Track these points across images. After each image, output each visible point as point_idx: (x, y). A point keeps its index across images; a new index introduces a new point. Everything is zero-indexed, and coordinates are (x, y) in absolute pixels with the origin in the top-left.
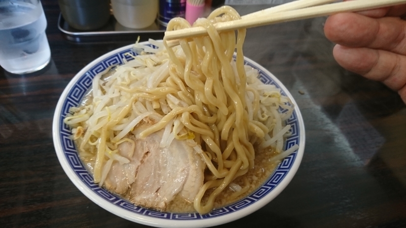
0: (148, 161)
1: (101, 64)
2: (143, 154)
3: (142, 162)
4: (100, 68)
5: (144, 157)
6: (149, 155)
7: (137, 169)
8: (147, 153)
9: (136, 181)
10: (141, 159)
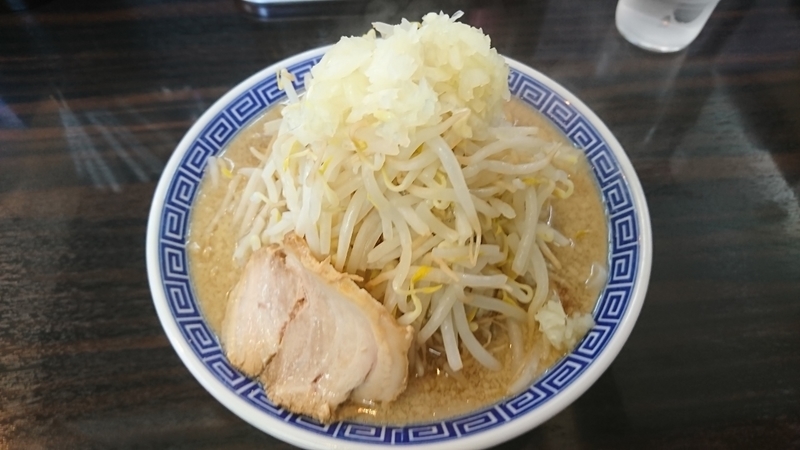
0: (301, 317)
1: (249, 95)
2: (295, 301)
3: (292, 316)
4: (247, 103)
5: (296, 307)
6: (306, 305)
7: (284, 328)
8: (302, 301)
9: (280, 351)
10: (290, 311)
